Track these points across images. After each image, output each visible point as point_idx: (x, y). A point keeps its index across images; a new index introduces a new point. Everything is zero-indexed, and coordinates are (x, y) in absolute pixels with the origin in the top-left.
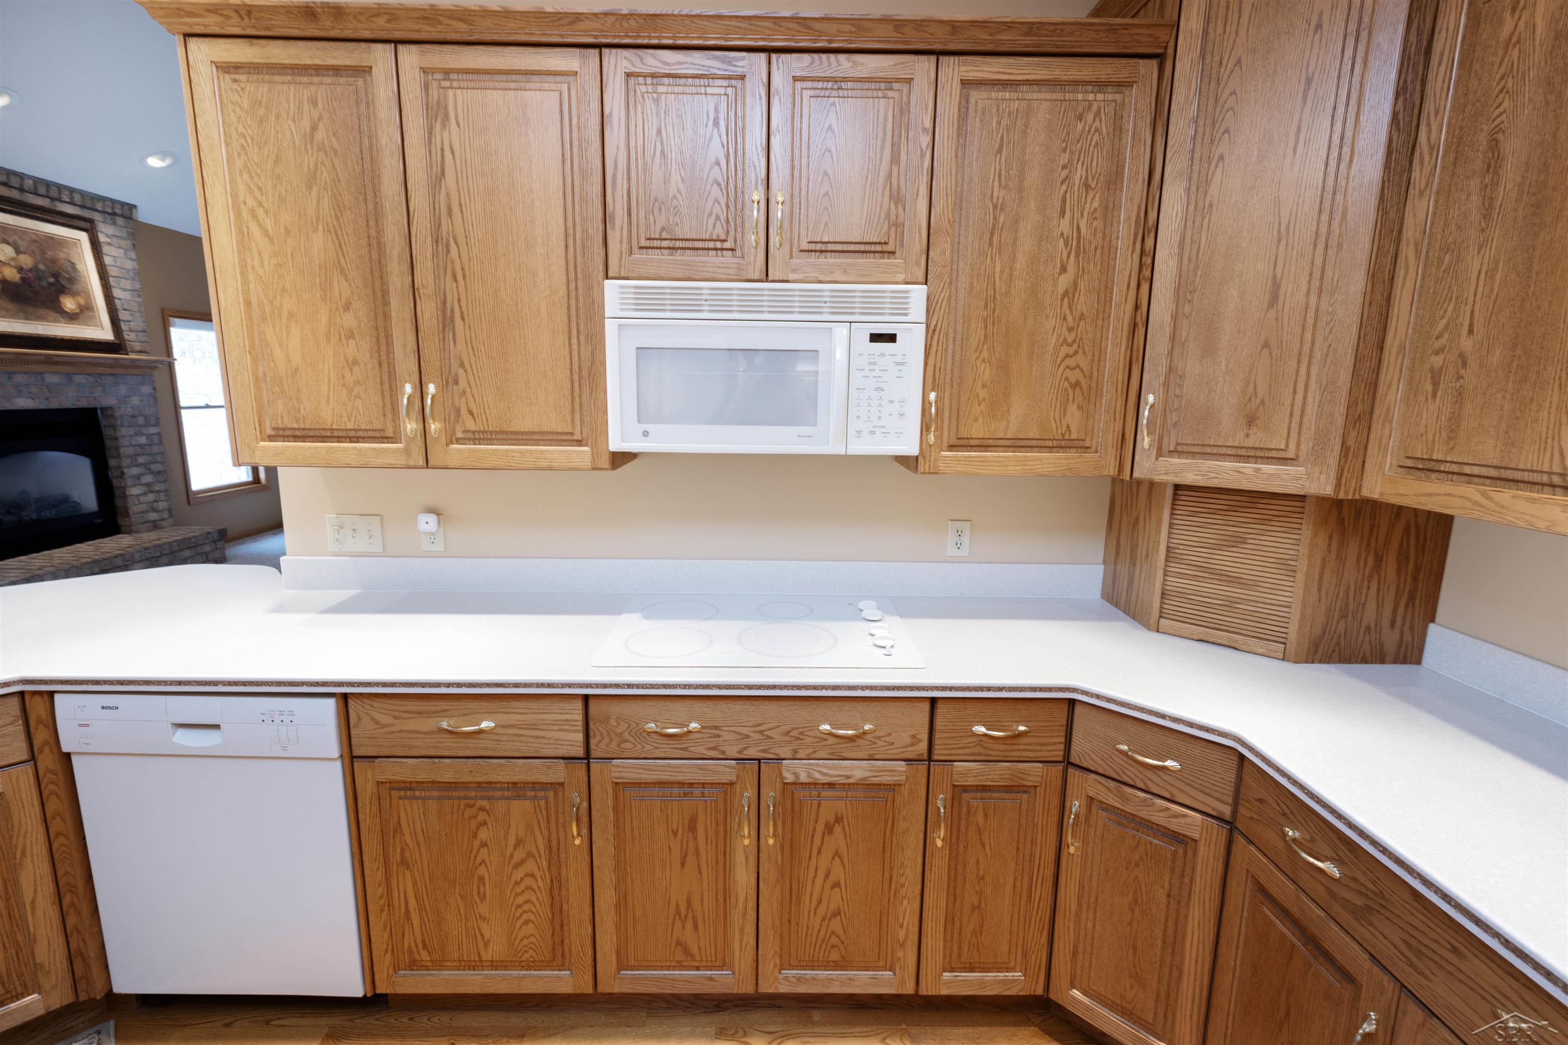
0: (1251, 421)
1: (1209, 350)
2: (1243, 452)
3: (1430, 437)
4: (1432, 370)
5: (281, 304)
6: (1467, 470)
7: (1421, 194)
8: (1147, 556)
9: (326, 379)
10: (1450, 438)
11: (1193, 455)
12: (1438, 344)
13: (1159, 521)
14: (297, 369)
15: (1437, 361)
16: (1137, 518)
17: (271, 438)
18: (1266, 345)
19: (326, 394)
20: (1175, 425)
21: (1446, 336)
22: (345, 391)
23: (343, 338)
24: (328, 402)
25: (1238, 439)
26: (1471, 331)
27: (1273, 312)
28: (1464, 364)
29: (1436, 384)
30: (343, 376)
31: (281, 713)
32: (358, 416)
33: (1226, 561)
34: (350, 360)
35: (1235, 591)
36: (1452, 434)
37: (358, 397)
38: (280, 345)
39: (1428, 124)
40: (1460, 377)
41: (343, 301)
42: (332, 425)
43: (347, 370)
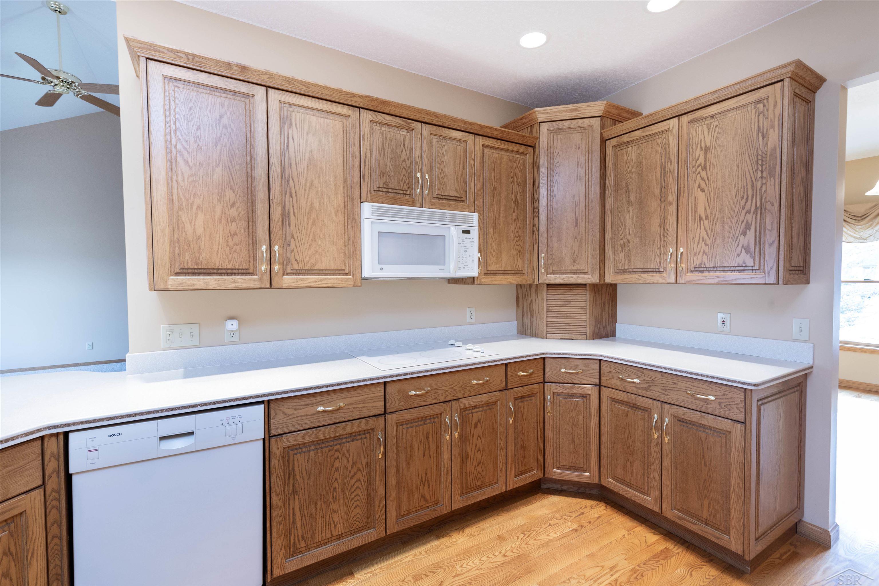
0: (574, 262)
1: (559, 239)
2: (573, 271)
3: (623, 263)
4: (621, 244)
5: (193, 201)
6: (634, 270)
7: (609, 197)
8: (539, 312)
9: (217, 243)
10: (629, 262)
11: (558, 273)
12: (621, 237)
13: (543, 299)
14: (200, 236)
15: (622, 242)
16: (532, 301)
17: (177, 274)
18: (576, 238)
19: (216, 250)
20: (551, 264)
21: (623, 235)
22: (228, 249)
23: (229, 221)
24: (217, 254)
25: (571, 267)
26: (629, 234)
27: (576, 228)
28: (629, 242)
29: (622, 248)
30: (228, 241)
31: (234, 417)
32: (235, 262)
33: (565, 310)
34: (232, 233)
35: (570, 320)
36: (629, 261)
37: (235, 251)
38: (190, 223)
39: (608, 179)
40: (628, 246)
41: (231, 203)
42: (218, 266)
43: (230, 238)
